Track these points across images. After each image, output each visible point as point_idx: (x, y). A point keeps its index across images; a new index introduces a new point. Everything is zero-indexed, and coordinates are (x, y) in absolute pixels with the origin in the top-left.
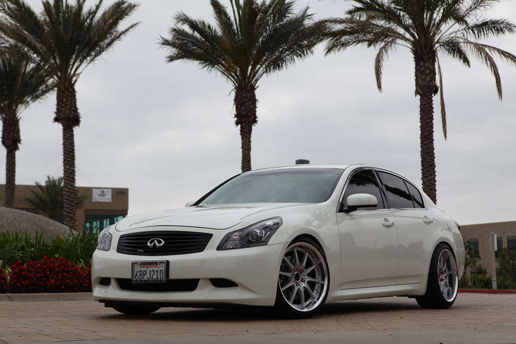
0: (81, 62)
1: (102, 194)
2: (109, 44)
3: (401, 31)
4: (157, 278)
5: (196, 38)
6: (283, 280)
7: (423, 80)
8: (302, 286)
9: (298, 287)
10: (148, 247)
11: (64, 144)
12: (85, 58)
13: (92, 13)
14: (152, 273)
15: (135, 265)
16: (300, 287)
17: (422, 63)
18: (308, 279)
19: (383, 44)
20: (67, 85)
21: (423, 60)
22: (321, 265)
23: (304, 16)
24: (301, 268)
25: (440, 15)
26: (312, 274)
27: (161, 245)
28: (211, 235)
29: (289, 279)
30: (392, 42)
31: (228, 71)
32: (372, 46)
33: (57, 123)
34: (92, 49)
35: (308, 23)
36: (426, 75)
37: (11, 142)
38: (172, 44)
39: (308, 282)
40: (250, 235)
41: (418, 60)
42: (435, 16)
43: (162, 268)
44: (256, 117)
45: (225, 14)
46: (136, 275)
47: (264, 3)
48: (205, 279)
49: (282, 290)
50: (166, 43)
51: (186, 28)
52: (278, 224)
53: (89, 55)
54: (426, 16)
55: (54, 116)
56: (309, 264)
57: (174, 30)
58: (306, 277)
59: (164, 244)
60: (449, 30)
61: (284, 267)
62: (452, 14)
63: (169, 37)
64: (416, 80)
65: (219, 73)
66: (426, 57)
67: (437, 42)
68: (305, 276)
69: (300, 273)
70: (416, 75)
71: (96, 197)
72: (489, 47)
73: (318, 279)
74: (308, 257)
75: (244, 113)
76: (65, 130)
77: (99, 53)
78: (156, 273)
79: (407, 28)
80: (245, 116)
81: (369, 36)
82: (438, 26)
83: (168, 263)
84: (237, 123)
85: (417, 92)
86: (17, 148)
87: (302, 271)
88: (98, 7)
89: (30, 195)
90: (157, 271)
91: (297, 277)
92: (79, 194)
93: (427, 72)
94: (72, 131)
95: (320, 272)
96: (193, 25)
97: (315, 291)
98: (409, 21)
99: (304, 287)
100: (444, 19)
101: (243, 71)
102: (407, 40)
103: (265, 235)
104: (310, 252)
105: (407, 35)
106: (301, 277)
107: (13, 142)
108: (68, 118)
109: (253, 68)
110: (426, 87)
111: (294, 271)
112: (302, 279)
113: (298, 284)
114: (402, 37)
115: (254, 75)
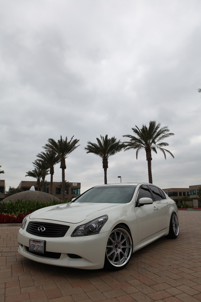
0: (67, 154)
1: (75, 184)
2: (73, 150)
3: (142, 145)
4: (40, 250)
5: (93, 147)
6: (109, 250)
7: (148, 157)
8: (119, 252)
9: (117, 252)
10: (38, 231)
12: (68, 153)
13: (69, 143)
14: (38, 247)
15: (31, 241)
16: (118, 252)
18: (122, 247)
19: (138, 148)
21: (148, 152)
22: (128, 238)
23: (119, 142)
24: (118, 241)
26: (124, 244)
27: (44, 230)
28: (68, 227)
29: (112, 249)
30: (140, 148)
31: (101, 155)
32: (135, 149)
35: (120, 144)
38: (88, 149)
39: (122, 249)
40: (90, 227)
41: (147, 152)
43: (42, 245)
44: (108, 166)
45: (100, 141)
46: (31, 247)
47: (109, 139)
48: (64, 254)
49: (108, 256)
50: (86, 149)
51: (91, 145)
52: (106, 219)
53: (68, 152)
54: (148, 142)
56: (123, 238)
57: (88, 146)
58: (121, 246)
59: (45, 230)
60: (153, 145)
61: (110, 243)
63: (87, 147)
64: (147, 157)
67: (151, 148)
69: (118, 244)
71: (74, 185)
72: (163, 149)
73: (127, 246)
74: (122, 235)
76: (62, 170)
77: (71, 152)
78: (39, 247)
79: (144, 144)
80: (105, 166)
81: (134, 146)
82: (151, 144)
83: (45, 242)
84: (103, 168)
85: (147, 160)
86: (53, 174)
87: (119, 243)
88: (70, 141)
89: (59, 184)
90: (40, 246)
91: (116, 246)
92: (70, 184)
94: (64, 170)
95: (128, 241)
96: (92, 144)
97: (126, 252)
98: (144, 143)
99: (120, 252)
101: (105, 155)
102: (144, 147)
103: (98, 227)
104: (123, 232)
105: (144, 146)
106: (119, 246)
107: (52, 173)
108: (63, 167)
109: (107, 154)
110: (149, 159)
111: (115, 243)
112: (119, 247)
113: (117, 251)
114: (143, 147)
115: (107, 156)
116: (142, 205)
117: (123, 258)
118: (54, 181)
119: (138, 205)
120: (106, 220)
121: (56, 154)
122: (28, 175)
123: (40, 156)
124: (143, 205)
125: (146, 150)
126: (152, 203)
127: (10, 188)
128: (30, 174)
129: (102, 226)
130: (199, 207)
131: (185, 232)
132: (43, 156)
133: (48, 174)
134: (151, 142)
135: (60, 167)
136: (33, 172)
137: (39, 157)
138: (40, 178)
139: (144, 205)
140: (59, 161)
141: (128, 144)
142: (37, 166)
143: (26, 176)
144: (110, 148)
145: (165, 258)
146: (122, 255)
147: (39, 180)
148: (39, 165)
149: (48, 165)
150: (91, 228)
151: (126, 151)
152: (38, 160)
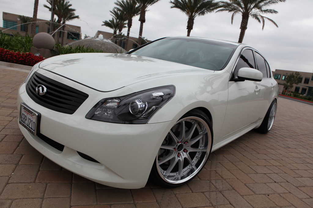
3: (240, 9)
4: (31, 128)
7: (243, 25)
8: (183, 157)
11: (140, 27)
14: (29, 121)
15: (22, 107)
16: (180, 158)
17: (244, 20)
18: (191, 150)
19: (234, 12)
20: (143, 11)
21: (245, 19)
22: (206, 135)
24: (186, 139)
25: (253, 6)
26: (196, 146)
27: (44, 92)
28: (86, 96)
29: (171, 151)
30: (237, 12)
31: (188, 13)
32: (230, 12)
33: (139, 21)
34: (152, 2)
36: (244, 23)
37: (129, 25)
38: (174, 3)
39: (190, 153)
42: (251, 6)
44: (192, 28)
46: (22, 117)
48: (69, 148)
49: (158, 164)
50: (172, 2)
54: (249, 5)
55: (139, 19)
58: (190, 148)
59: (46, 93)
60: (255, 11)
62: (257, 6)
64: (241, 25)
65: (185, 13)
66: (246, 18)
67: (250, 14)
68: (188, 146)
69: (184, 143)
70: (242, 23)
72: (265, 17)
73: (200, 149)
74: (196, 128)
75: (190, 26)
76: (141, 23)
77: (154, 3)
79: (242, 8)
80: (190, 27)
81: (230, 9)
82: (251, 9)
83: (39, 117)
84: (187, 29)
85: (240, 28)
86: (131, 27)
87: (186, 142)
90: (32, 121)
91: (180, 148)
93: (245, 22)
94: (143, 24)
95: (204, 142)
97: (195, 159)
98: (243, 6)
99: (185, 158)
100: (254, 7)
101: (192, 14)
102: (242, 12)
103: (148, 109)
104: (199, 124)
105: (242, 10)
106: (185, 147)
107: (130, 25)
108: (142, 20)
109: (195, 13)
110: (244, 27)
111: (178, 142)
112: (185, 149)
113: (179, 155)
114: (240, 11)
115: (195, 15)
116: (242, 79)
117: (188, 167)
118: (130, 35)
119: (235, 78)
120: (170, 96)
121: (136, 4)
122: (105, 25)
123: (118, 3)
124: (244, 80)
125: (243, 16)
126: (260, 80)
127: (85, 36)
128: (107, 24)
129: (157, 109)
130: (282, 93)
131: (277, 126)
132: (121, 4)
133: (125, 27)
134: (252, 6)
135: (139, 20)
136: (110, 22)
137: (117, 5)
138: (117, 30)
139: (246, 81)
140: (139, 14)
141: (223, 5)
142: (115, 16)
143: (103, 25)
144: (200, 6)
145: (257, 173)
146: (186, 162)
147: (115, 32)
148: (117, 15)
149: (126, 16)
150: (132, 107)
151: (218, 12)
152: (115, 8)
